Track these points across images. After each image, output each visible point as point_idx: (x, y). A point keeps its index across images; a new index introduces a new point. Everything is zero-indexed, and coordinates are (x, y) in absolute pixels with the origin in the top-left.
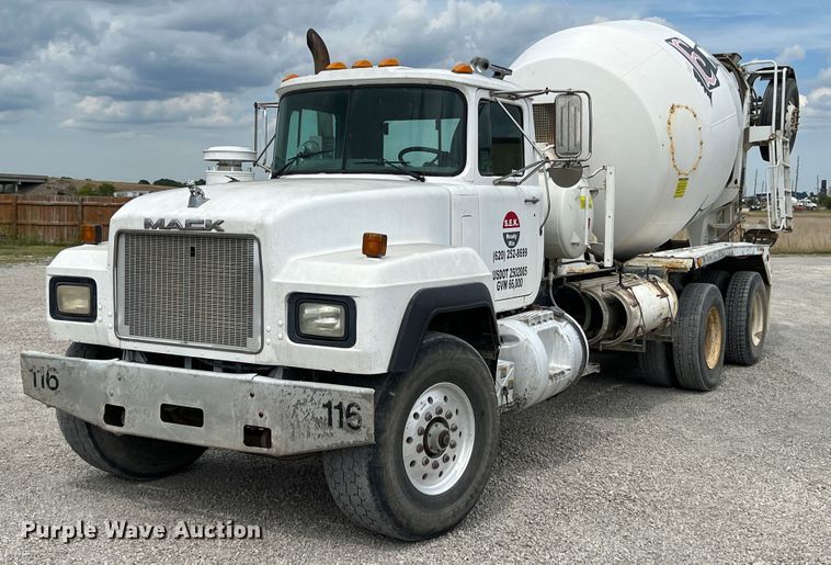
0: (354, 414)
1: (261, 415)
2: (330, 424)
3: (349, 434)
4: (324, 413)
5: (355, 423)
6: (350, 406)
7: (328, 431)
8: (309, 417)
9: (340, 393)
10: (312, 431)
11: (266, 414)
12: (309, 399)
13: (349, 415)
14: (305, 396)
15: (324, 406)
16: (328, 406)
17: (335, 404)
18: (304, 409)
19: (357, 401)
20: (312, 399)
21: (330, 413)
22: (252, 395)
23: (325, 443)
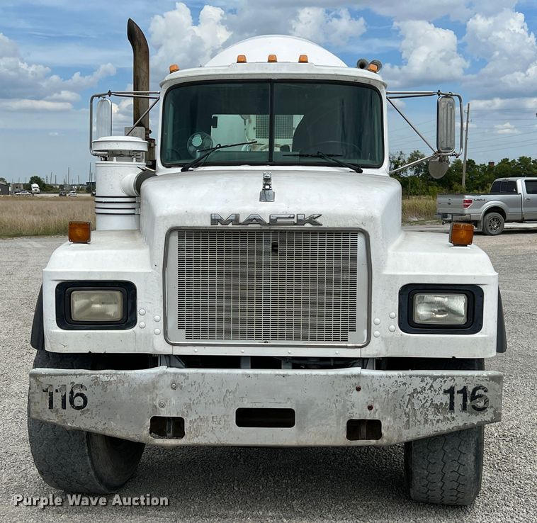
0: (480, 396)
1: (370, 408)
2: (452, 408)
3: (474, 416)
4: (446, 399)
5: (481, 404)
6: (475, 390)
7: (449, 416)
8: (428, 404)
9: (465, 378)
10: (430, 417)
11: (376, 406)
12: (428, 387)
13: (474, 397)
14: (424, 384)
15: (445, 392)
16: (451, 391)
17: (458, 388)
18: (421, 397)
19: (484, 384)
20: (432, 386)
21: (452, 398)
22: (358, 389)
23: (444, 427)
